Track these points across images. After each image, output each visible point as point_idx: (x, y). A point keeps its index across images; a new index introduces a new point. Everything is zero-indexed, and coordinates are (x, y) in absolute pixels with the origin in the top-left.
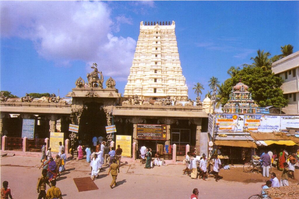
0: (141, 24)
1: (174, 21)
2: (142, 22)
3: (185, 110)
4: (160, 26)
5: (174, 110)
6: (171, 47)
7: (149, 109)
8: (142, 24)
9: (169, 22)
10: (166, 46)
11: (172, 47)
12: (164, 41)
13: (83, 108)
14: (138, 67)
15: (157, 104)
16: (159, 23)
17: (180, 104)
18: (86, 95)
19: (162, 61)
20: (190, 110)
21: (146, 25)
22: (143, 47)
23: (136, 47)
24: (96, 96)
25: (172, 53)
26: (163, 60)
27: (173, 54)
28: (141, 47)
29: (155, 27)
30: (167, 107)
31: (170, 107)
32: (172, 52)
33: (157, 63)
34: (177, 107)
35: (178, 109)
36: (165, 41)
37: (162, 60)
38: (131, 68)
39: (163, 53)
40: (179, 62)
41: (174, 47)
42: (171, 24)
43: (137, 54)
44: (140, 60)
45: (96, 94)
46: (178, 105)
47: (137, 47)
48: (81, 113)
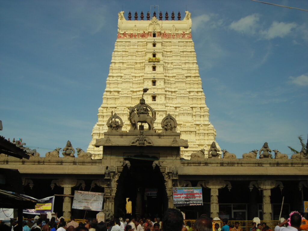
0: (120, 16)
1: (190, 12)
2: (122, 12)
3: (293, 165)
4: (160, 22)
5: (276, 165)
6: (183, 66)
7: (236, 165)
8: (122, 17)
9: (179, 14)
10: (174, 64)
11: (187, 65)
12: (168, 53)
13: (122, 166)
14: (115, 106)
15: (249, 157)
16: (158, 15)
17: (285, 156)
18: (133, 143)
19: (167, 93)
20: (301, 165)
21: (130, 18)
22: (125, 65)
23: (111, 65)
24: (149, 143)
25: (187, 77)
26: (169, 91)
27: (189, 79)
28: (121, 65)
29: (151, 24)
30: (264, 160)
31: (269, 160)
32: (186, 75)
33: (157, 98)
34: (280, 161)
35: (281, 164)
36: (171, 52)
37: (166, 91)
38: (100, 109)
39: (169, 77)
40: (202, 95)
41: (191, 66)
42: (184, 18)
43: (111, 79)
44: (118, 92)
45: (150, 141)
46: (281, 158)
47: (113, 65)
48: (119, 174)
